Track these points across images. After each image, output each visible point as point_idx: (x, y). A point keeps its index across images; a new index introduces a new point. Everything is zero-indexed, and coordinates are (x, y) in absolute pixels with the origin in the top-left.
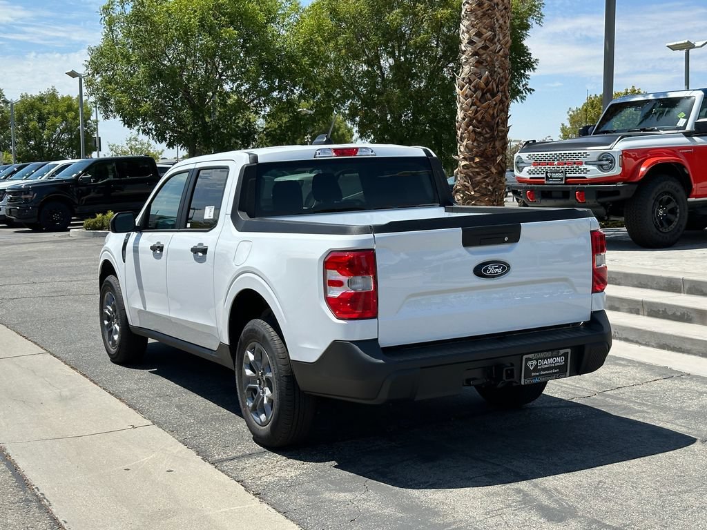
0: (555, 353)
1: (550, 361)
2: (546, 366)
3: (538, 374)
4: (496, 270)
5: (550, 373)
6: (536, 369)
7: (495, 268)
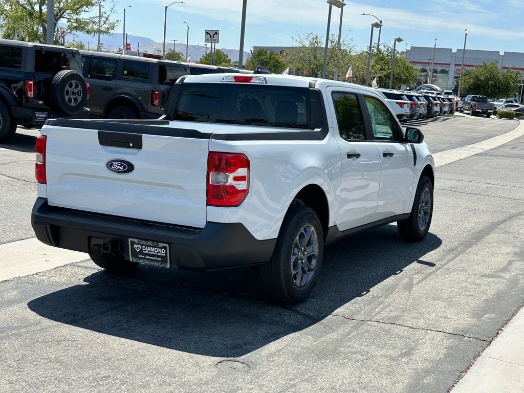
0: (155, 244)
1: (153, 249)
2: (150, 253)
3: (143, 257)
4: (119, 167)
5: (153, 260)
6: (141, 252)
7: (118, 165)
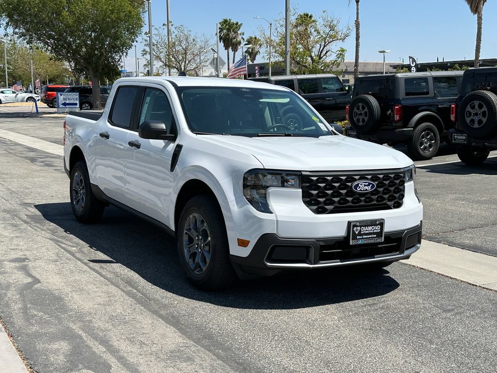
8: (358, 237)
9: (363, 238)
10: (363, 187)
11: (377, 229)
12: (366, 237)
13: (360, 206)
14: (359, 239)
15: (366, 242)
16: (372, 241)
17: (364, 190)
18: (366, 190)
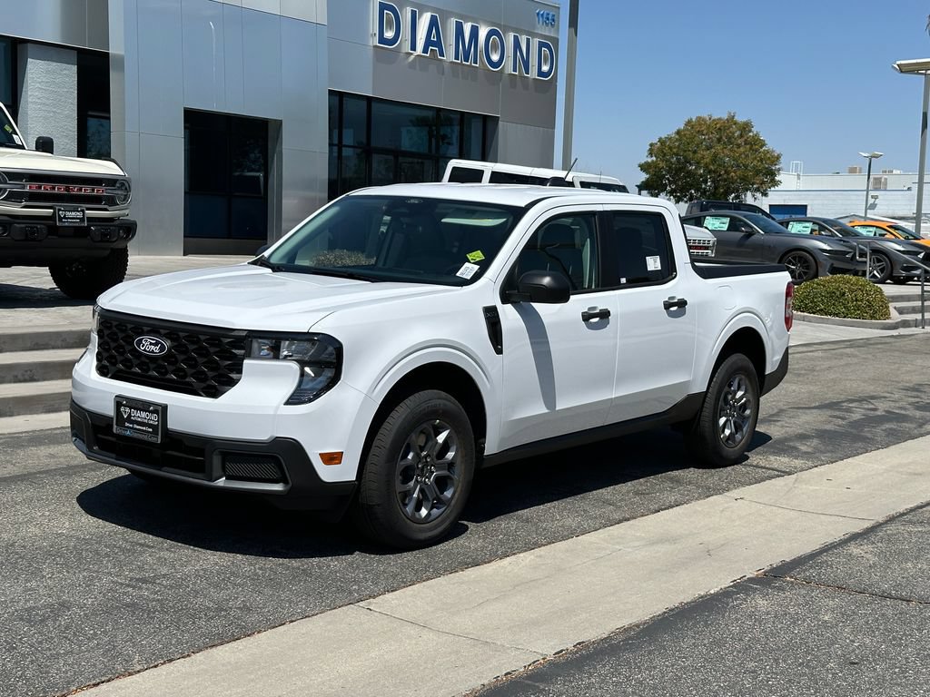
8: (127, 424)
9: (132, 428)
10: (148, 345)
11: (154, 419)
12: (138, 427)
13: (150, 377)
14: (128, 427)
15: (136, 435)
16: (145, 437)
17: (149, 352)
18: (153, 352)
